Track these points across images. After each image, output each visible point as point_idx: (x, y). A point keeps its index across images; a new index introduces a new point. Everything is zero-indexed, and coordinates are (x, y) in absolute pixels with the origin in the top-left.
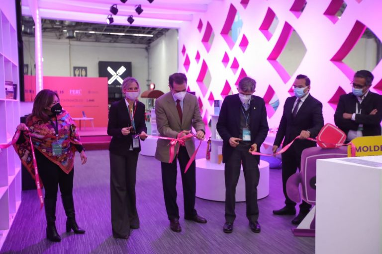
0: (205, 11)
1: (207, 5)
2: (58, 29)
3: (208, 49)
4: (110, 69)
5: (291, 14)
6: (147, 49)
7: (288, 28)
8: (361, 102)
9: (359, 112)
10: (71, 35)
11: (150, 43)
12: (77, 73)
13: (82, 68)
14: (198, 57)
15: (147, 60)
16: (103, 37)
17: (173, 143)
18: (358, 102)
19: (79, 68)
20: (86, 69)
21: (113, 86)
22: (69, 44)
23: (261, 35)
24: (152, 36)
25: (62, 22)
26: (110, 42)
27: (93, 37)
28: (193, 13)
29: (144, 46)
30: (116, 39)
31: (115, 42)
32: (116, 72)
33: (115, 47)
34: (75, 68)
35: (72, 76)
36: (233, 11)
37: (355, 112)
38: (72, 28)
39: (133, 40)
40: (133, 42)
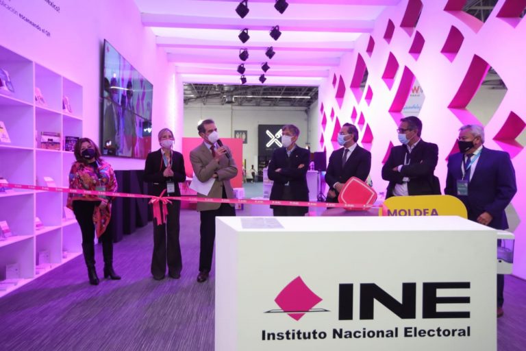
0: (337, 65)
1: (339, 58)
2: (218, 95)
3: (340, 105)
4: (268, 132)
5: (410, 57)
6: (307, 112)
7: (408, 74)
8: (410, 151)
9: (407, 162)
10: (230, 100)
11: (310, 105)
12: (238, 136)
13: (242, 132)
14: (332, 114)
15: (306, 122)
16: (263, 101)
17: (153, 201)
18: (408, 152)
19: (239, 132)
20: (246, 132)
21: (271, 149)
22: (232, 109)
23: (383, 84)
24: (309, 97)
25: (221, 86)
26: (270, 105)
27: (254, 101)
28: (329, 68)
29: (304, 108)
30: (274, 102)
31: (275, 105)
32: (274, 135)
33: (275, 110)
34: (236, 132)
35: (233, 137)
36: (360, 61)
37: (403, 163)
38: (230, 94)
39: (293, 103)
40: (292, 105)
